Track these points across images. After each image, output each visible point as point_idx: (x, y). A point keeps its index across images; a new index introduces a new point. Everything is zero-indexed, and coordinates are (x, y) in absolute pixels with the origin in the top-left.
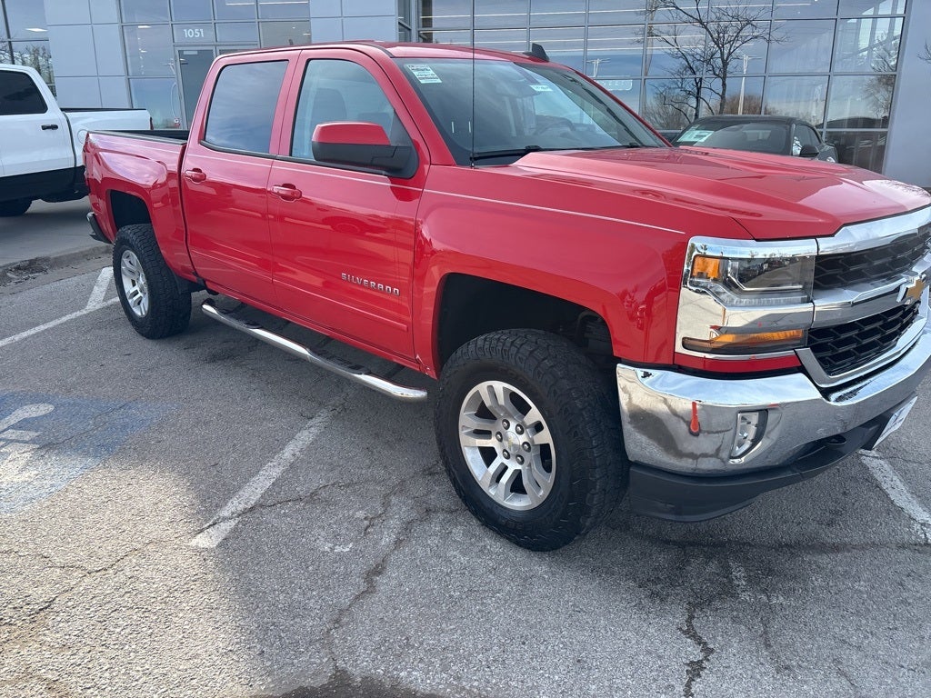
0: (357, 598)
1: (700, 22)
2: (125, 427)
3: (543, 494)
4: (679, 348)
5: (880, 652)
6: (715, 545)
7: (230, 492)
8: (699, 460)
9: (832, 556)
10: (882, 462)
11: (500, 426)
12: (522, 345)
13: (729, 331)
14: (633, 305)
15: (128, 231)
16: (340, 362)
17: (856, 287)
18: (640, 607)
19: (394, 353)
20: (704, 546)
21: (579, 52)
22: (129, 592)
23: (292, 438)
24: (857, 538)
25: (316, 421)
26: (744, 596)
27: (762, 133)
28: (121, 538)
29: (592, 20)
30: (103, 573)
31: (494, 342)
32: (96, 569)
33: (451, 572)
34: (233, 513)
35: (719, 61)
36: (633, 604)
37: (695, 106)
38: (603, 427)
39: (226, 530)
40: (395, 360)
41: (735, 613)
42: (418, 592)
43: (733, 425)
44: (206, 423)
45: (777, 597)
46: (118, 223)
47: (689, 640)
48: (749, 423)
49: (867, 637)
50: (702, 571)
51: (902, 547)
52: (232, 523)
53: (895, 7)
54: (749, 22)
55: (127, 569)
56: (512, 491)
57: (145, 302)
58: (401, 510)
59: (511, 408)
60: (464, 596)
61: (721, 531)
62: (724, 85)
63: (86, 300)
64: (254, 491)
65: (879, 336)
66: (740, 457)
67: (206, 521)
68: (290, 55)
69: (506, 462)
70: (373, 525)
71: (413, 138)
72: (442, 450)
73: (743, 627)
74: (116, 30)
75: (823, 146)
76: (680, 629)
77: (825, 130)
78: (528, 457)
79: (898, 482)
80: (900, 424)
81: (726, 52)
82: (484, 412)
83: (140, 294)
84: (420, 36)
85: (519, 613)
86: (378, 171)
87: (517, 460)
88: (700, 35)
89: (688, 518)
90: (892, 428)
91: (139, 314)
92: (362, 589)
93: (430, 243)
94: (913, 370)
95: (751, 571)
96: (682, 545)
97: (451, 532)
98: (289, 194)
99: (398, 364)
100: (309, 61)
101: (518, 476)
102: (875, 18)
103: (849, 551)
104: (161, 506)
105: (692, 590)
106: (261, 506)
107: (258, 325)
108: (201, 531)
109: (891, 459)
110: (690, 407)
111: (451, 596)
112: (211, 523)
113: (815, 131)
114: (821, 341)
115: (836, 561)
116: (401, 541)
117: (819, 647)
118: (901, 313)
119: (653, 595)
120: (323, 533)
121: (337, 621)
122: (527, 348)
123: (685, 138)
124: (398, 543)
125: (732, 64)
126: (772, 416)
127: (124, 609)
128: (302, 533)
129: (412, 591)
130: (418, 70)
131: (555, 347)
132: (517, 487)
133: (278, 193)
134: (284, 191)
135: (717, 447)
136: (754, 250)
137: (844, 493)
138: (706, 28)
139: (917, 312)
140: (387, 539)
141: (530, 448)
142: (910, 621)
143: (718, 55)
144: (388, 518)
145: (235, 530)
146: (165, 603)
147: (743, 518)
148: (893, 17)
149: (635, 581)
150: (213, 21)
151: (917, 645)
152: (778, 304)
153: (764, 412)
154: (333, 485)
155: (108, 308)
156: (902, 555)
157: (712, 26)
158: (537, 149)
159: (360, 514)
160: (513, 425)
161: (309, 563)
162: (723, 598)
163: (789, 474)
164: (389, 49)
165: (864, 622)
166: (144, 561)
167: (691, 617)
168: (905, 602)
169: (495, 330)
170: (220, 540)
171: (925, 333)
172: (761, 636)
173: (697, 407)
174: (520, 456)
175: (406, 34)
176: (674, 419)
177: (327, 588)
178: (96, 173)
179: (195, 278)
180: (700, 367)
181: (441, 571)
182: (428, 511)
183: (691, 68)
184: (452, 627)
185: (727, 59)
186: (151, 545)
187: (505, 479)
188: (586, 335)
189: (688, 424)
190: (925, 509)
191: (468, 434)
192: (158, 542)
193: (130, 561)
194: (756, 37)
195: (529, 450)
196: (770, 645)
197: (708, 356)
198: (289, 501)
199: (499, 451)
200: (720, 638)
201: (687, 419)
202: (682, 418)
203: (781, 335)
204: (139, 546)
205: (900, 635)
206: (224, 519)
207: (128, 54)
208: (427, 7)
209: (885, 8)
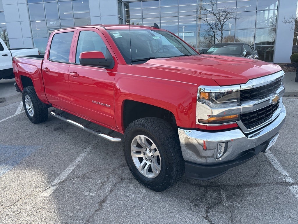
0: (96, 211)
1: (213, 14)
2: (23, 154)
3: (158, 172)
4: (197, 123)
5: (269, 221)
6: (216, 186)
7: (56, 176)
8: (207, 158)
9: (254, 188)
10: (271, 154)
11: (144, 150)
12: (149, 123)
13: (213, 116)
14: (183, 108)
15: (27, 89)
16: (93, 130)
17: (255, 100)
18: (191, 209)
19: (111, 127)
20: (213, 187)
21: (176, 24)
22: (18, 213)
23: (79, 156)
24: (263, 181)
25: (88, 149)
26: (225, 204)
27: (234, 48)
28: (17, 194)
29: (180, 14)
30: (10, 207)
31: (140, 122)
32: (8, 205)
33: (128, 201)
34: (56, 183)
35: (220, 26)
36: (188, 209)
37: (214, 40)
38: (175, 150)
39: (53, 190)
40: (111, 129)
41: (222, 210)
42: (117, 208)
43: (217, 147)
44: (51, 152)
45: (236, 203)
46: (24, 86)
47: (206, 221)
48: (222, 146)
49: (265, 216)
50: (212, 195)
51: (277, 184)
52: (56, 187)
53: (275, 7)
54: (229, 13)
55: (18, 205)
56: (148, 172)
57: (33, 112)
58: (113, 179)
59: (147, 144)
60: (132, 209)
61: (218, 181)
62: (222, 33)
63: (15, 111)
64: (64, 176)
65: (264, 115)
66: (219, 158)
67: (47, 186)
68: (75, 30)
69: (146, 162)
70: (103, 185)
71: (112, 55)
72: (126, 158)
73: (224, 215)
74: (28, 23)
75: (254, 51)
76: (204, 217)
77: (254, 46)
78: (153, 160)
79: (276, 161)
80: (274, 143)
81: (222, 23)
82: (139, 146)
83: (31, 109)
84: (126, 21)
85: (150, 214)
86: (103, 67)
87: (150, 161)
88: (214, 18)
89: (205, 179)
90: (271, 145)
91: (31, 115)
92: (98, 208)
93: (119, 90)
94: (277, 125)
95: (228, 194)
96: (205, 187)
97: (129, 186)
98: (75, 75)
99: (113, 130)
100: (80, 32)
101: (150, 166)
102: (269, 10)
103: (260, 186)
104: (32, 182)
105: (208, 202)
106: (66, 180)
107: (68, 118)
108: (45, 190)
109: (275, 154)
110: (203, 142)
111: (128, 209)
112: (48, 187)
113: (250, 47)
114: (244, 118)
115: (256, 190)
116: (113, 190)
117: (249, 221)
118: (272, 107)
119: (195, 205)
120: (86, 189)
121: (88, 221)
122: (150, 124)
123: (210, 50)
124: (111, 191)
125: (224, 27)
126: (229, 144)
127: (16, 220)
128: (79, 189)
129: (115, 208)
130: (114, 33)
131: (159, 123)
132: (150, 170)
133: (72, 75)
134: (73, 74)
135: (212, 154)
136: (221, 89)
137: (259, 166)
138: (215, 16)
139: (279, 106)
140: (108, 190)
141: (153, 157)
142: (279, 210)
143: (220, 24)
144: (108, 183)
145: (56, 189)
146: (30, 217)
147: (226, 176)
148: (274, 10)
149: (189, 200)
150: (59, 19)
151: (281, 218)
152: (230, 107)
153: (226, 143)
154: (91, 172)
155: (22, 114)
156: (277, 187)
157: (217, 15)
158: (153, 58)
159: (99, 181)
160: (148, 149)
161: (81, 200)
162: (218, 205)
163: (237, 162)
164: (106, 27)
165: (264, 211)
166: (24, 202)
167: (207, 212)
168: (278, 203)
169: (141, 118)
170: (51, 193)
171: (281, 112)
172: (230, 218)
173: (205, 142)
174: (151, 160)
175: (121, 21)
176: (199, 145)
177: (86, 209)
178: (16, 70)
179: (48, 103)
180: (205, 128)
181: (125, 200)
182: (122, 179)
183: (212, 28)
184: (127, 220)
185: (223, 25)
186: (27, 196)
187: (146, 168)
188: (172, 118)
189: (203, 146)
190: (285, 170)
191: (134, 153)
192: (30, 195)
193: (20, 202)
194: (231, 18)
195: (153, 158)
196: (233, 221)
197: (208, 125)
198: (76, 178)
199: (144, 158)
200: (216, 219)
201: (202, 145)
202: (201, 145)
203: (231, 117)
204: (23, 197)
205: (276, 215)
206: (53, 186)
207: (32, 30)
208: (128, 12)
209: (272, 7)
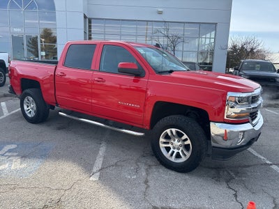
3: (187, 157)
4: (225, 118)
7: (92, 165)
11: (172, 141)
13: (236, 113)
25: (103, 144)
26: (236, 178)
30: (70, 190)
32: (67, 189)
34: (97, 171)
52: (99, 173)
56: (177, 158)
57: (33, 112)
64: (98, 164)
66: (239, 143)
69: (174, 150)
70: (137, 170)
83: (30, 110)
88: (166, 39)
91: (31, 116)
92: (146, 186)
100: (104, 45)
101: (178, 153)
103: (252, 166)
106: (104, 168)
112: (92, 174)
119: (217, 180)
121: (145, 195)
124: (147, 174)
126: (246, 133)
133: (96, 80)
140: (144, 174)
141: (182, 146)
144: (140, 169)
150: (24, 27)
154: (120, 161)
156: (263, 166)
159: (132, 168)
160: (176, 140)
161: (127, 181)
166: (80, 185)
167: (228, 184)
170: (98, 178)
174: (178, 148)
187: (174, 155)
191: (162, 143)
199: (172, 147)
201: (222, 136)
204: (75, 182)
208: (90, 27)
209: (208, 36)
